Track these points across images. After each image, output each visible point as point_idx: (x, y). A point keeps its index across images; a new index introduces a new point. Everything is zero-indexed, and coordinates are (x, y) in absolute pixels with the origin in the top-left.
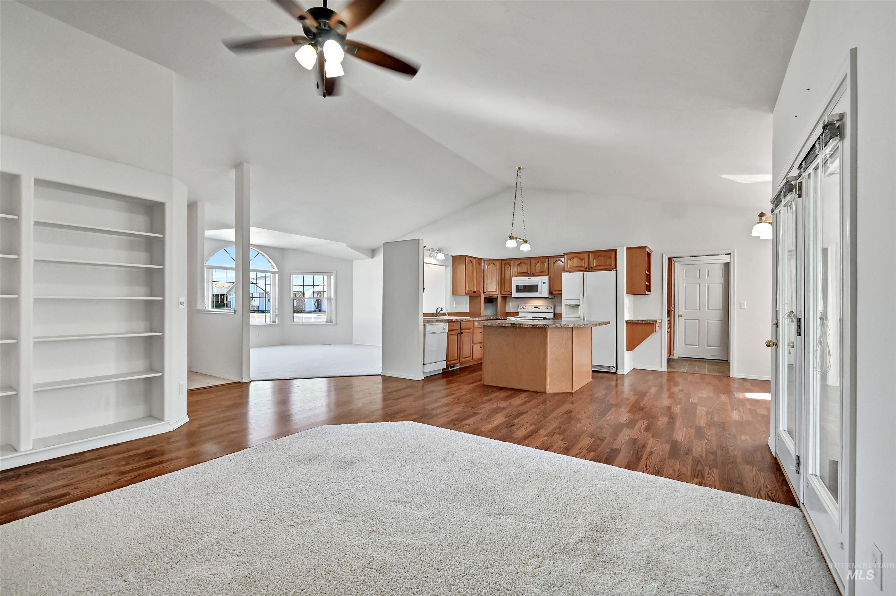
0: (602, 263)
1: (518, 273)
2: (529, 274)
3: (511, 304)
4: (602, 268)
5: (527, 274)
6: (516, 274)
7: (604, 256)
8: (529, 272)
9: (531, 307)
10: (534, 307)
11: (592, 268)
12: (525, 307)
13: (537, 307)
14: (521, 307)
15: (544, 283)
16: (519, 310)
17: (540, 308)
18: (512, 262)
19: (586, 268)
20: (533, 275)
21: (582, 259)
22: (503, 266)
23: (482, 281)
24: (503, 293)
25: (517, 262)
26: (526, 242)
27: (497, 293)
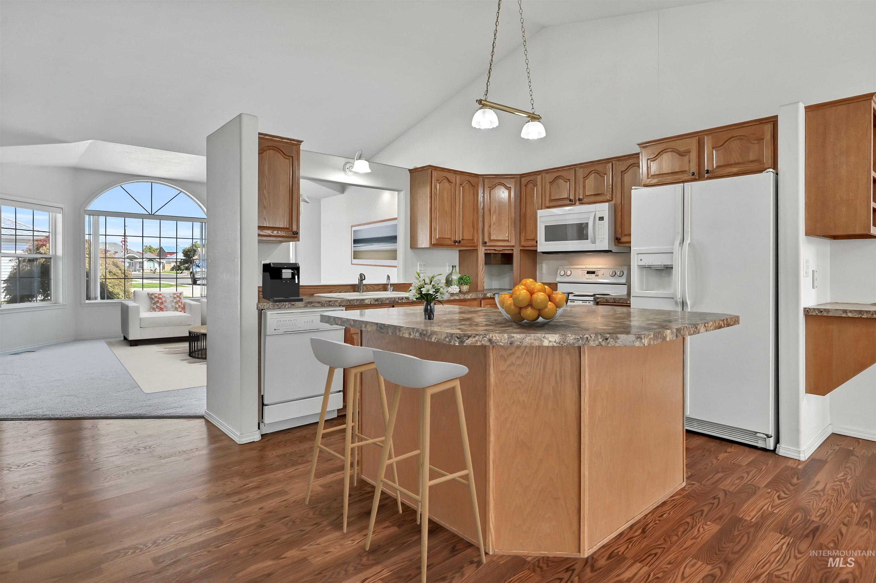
0: (735, 157)
1: (551, 200)
2: (570, 200)
3: (544, 266)
4: (735, 170)
5: (568, 202)
6: (548, 204)
7: (740, 138)
8: (572, 197)
9: (580, 272)
10: (588, 273)
11: (708, 172)
12: (569, 273)
13: (593, 273)
14: (562, 273)
15: (601, 219)
16: (559, 279)
17: (600, 273)
18: (539, 177)
19: (693, 174)
20: (581, 202)
21: (682, 154)
22: (523, 188)
23: (481, 219)
24: (523, 243)
25: (549, 178)
26: (534, 117)
27: (513, 244)
